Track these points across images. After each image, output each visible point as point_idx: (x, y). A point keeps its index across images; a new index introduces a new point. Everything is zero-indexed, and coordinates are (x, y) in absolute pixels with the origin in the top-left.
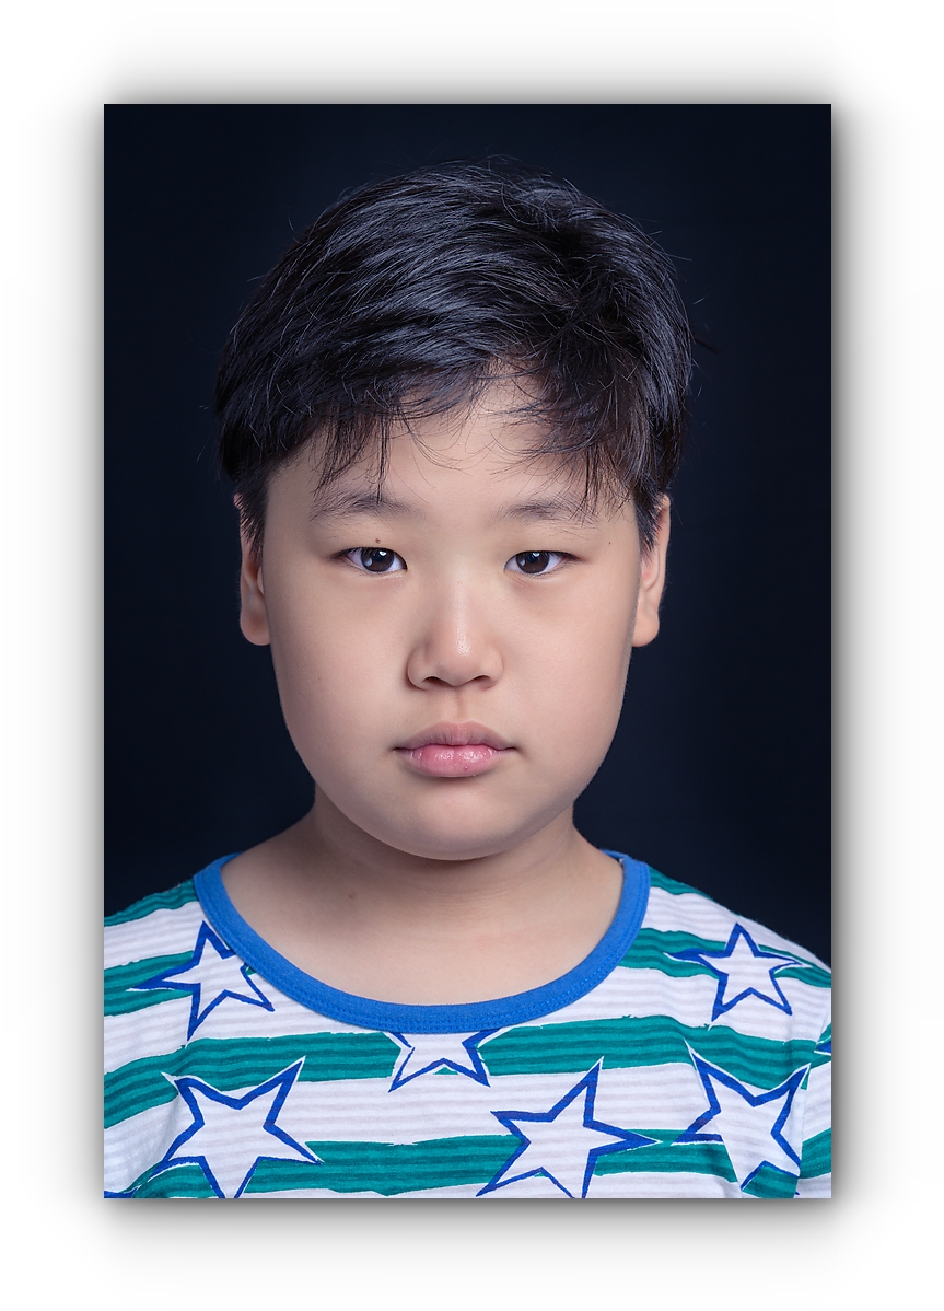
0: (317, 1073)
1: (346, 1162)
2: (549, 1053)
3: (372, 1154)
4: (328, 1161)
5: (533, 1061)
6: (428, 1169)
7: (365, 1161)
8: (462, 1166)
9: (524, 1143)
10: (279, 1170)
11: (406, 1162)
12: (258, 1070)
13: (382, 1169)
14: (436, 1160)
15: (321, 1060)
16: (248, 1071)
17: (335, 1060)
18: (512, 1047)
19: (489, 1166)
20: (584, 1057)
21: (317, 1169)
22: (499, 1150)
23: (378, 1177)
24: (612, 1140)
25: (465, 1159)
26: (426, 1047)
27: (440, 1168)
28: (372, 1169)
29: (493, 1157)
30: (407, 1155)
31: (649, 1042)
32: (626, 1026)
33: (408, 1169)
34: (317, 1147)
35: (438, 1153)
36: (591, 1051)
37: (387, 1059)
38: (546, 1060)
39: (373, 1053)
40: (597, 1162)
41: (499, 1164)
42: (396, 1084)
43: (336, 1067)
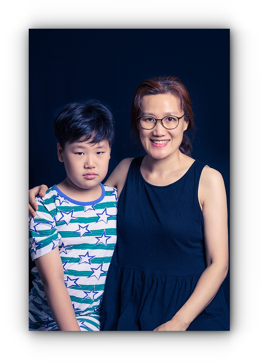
0: (75, 211)
1: (81, 220)
2: (101, 206)
3: (84, 219)
4: (79, 220)
5: (99, 208)
6: (89, 220)
7: (83, 220)
8: (93, 220)
9: (100, 217)
10: (74, 220)
11: (87, 220)
12: (69, 210)
13: (85, 221)
14: (90, 220)
15: (76, 209)
16: (68, 210)
17: (77, 209)
18: (97, 206)
19: (96, 220)
20: (104, 207)
21: (78, 220)
22: (97, 218)
23: (84, 221)
24: (110, 216)
25: (93, 219)
26: (87, 207)
27: (91, 220)
28: (83, 221)
29: (96, 219)
30: (87, 219)
31: (110, 205)
32: (108, 203)
33: (87, 221)
34: (78, 218)
35: (90, 219)
36: (105, 206)
37: (83, 209)
38: (100, 207)
39: (82, 208)
40: (108, 219)
41: (97, 220)
42: (85, 212)
43: (77, 210)
